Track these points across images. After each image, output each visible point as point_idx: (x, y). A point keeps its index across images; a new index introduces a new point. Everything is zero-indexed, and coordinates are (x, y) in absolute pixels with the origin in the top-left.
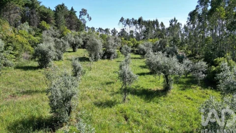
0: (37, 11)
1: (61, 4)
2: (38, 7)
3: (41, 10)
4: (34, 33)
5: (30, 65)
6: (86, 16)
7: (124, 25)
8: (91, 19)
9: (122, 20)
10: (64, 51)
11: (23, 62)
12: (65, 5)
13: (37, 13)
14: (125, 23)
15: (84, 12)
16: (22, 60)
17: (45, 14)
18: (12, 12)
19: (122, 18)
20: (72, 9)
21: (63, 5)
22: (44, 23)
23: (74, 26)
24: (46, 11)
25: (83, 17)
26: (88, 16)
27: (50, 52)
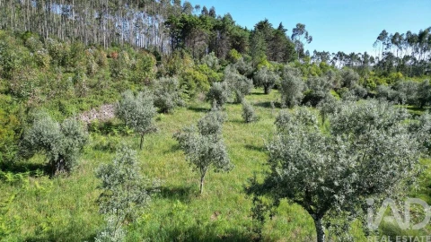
0: (227, 35)
1: (263, 20)
2: (230, 28)
3: (233, 34)
4: (218, 67)
5: (203, 107)
6: (304, 35)
7: (385, 46)
8: (311, 39)
9: (383, 36)
10: (246, 93)
11: (198, 103)
12: (269, 22)
13: (228, 38)
14: (390, 41)
15: (299, 29)
16: (197, 101)
17: (238, 38)
18: (197, 39)
19: (384, 31)
20: (281, 26)
21: (266, 22)
22: (234, 53)
23: (280, 55)
24: (239, 34)
25: (297, 37)
26: (307, 34)
27: (223, 93)
